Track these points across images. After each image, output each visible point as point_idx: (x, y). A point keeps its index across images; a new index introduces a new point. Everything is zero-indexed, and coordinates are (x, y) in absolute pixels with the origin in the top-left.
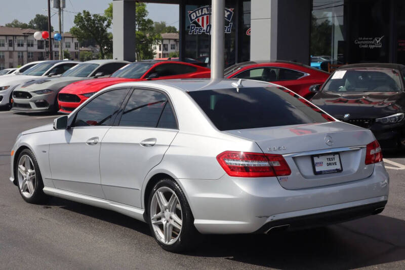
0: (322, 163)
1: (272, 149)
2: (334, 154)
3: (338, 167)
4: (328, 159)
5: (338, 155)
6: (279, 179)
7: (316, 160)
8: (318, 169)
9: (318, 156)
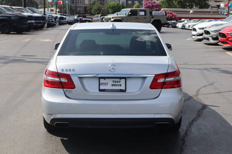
0: (107, 84)
1: (65, 70)
2: (121, 78)
3: (123, 88)
4: (113, 81)
5: (124, 80)
6: (65, 91)
7: (102, 81)
8: (102, 87)
9: (104, 78)
